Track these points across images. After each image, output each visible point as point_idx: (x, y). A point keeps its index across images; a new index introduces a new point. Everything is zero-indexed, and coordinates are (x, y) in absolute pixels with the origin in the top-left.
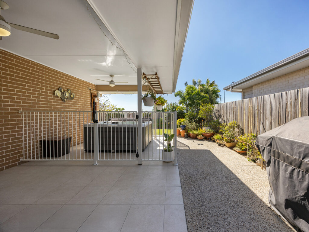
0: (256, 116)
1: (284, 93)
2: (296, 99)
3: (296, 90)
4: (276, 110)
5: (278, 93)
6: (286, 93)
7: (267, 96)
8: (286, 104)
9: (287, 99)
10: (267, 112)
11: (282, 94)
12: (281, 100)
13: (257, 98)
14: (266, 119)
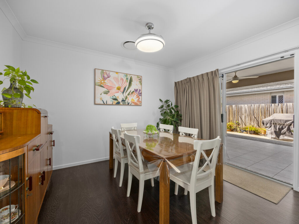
0: (235, 113)
1: (253, 105)
2: (259, 107)
3: (259, 105)
4: (248, 111)
5: (250, 105)
6: (254, 105)
7: (243, 105)
8: (254, 109)
9: (254, 107)
10: (243, 112)
11: (252, 105)
12: (251, 107)
13: (236, 106)
14: (242, 114)
